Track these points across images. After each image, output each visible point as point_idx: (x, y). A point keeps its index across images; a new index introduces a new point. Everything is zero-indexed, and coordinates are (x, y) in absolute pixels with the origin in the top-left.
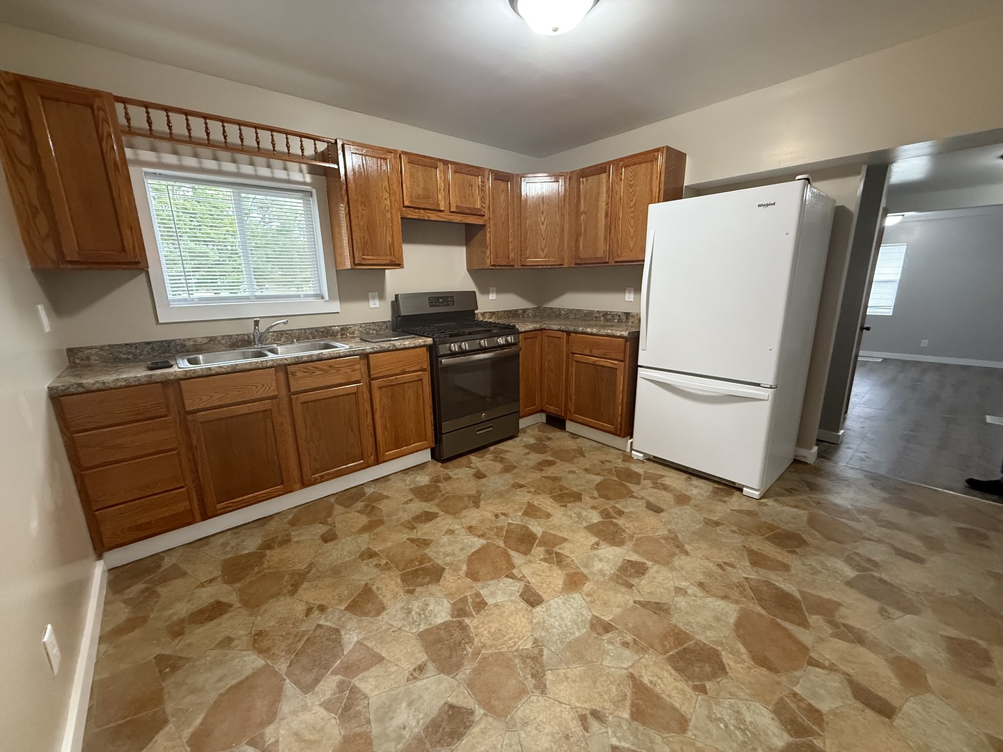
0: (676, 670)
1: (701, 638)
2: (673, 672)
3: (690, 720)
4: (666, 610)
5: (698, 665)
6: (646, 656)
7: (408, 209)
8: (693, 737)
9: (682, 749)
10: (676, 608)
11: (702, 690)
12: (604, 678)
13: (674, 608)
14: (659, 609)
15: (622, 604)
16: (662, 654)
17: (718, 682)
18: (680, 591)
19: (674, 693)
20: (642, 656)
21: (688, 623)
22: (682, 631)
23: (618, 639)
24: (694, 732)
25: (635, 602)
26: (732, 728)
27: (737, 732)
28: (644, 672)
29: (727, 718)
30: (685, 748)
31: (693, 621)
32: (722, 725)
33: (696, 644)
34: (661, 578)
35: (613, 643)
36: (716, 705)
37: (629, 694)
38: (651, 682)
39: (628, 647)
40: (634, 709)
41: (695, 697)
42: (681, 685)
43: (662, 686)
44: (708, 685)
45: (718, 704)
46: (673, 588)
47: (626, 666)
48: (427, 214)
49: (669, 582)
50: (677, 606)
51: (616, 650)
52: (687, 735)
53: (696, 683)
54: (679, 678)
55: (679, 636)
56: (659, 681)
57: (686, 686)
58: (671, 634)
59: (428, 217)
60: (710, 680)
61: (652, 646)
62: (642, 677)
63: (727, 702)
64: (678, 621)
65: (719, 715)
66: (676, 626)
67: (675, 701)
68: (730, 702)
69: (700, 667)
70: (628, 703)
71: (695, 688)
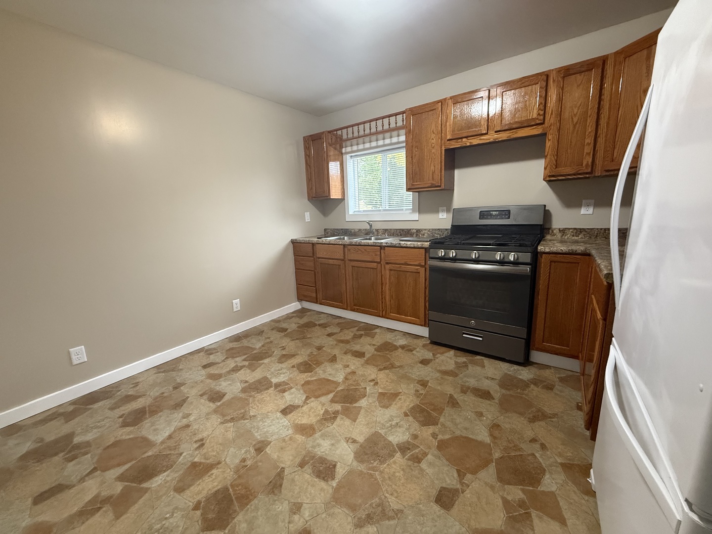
0: (216, 491)
1: (240, 517)
2: (216, 489)
3: (179, 495)
4: (273, 492)
5: (216, 509)
6: (232, 473)
7: (451, 142)
8: (169, 495)
9: (166, 487)
10: (275, 501)
11: (196, 507)
12: (221, 449)
13: (276, 498)
14: (275, 485)
15: (281, 459)
16: (231, 484)
17: (198, 521)
18: (296, 508)
19: (200, 488)
20: (232, 470)
21: (257, 509)
22: (250, 501)
23: (248, 456)
24: (172, 496)
25: (283, 468)
26: (164, 523)
27: (159, 526)
28: (220, 470)
29: (171, 520)
30: (166, 489)
31: (259, 513)
32: (168, 515)
33: (235, 511)
34: (312, 491)
35: (246, 453)
36: (183, 515)
37: (208, 461)
38: (212, 474)
39: (241, 461)
40: (198, 464)
41: (193, 501)
42: (204, 493)
43: (207, 481)
44: (198, 513)
45: (183, 516)
46: (299, 501)
47: (226, 460)
48: (469, 141)
49: (308, 498)
50: (277, 502)
51: (240, 455)
52: (172, 491)
53: (202, 504)
54: (210, 492)
55: (246, 498)
56: (211, 479)
57: (202, 496)
58: (248, 493)
59: (470, 143)
60: (202, 514)
61: (239, 477)
62: (217, 469)
63: (182, 524)
64: (261, 501)
65: (175, 515)
66: (255, 497)
67: (195, 488)
68: (180, 527)
69: (214, 509)
70: (203, 461)
71: (199, 503)
